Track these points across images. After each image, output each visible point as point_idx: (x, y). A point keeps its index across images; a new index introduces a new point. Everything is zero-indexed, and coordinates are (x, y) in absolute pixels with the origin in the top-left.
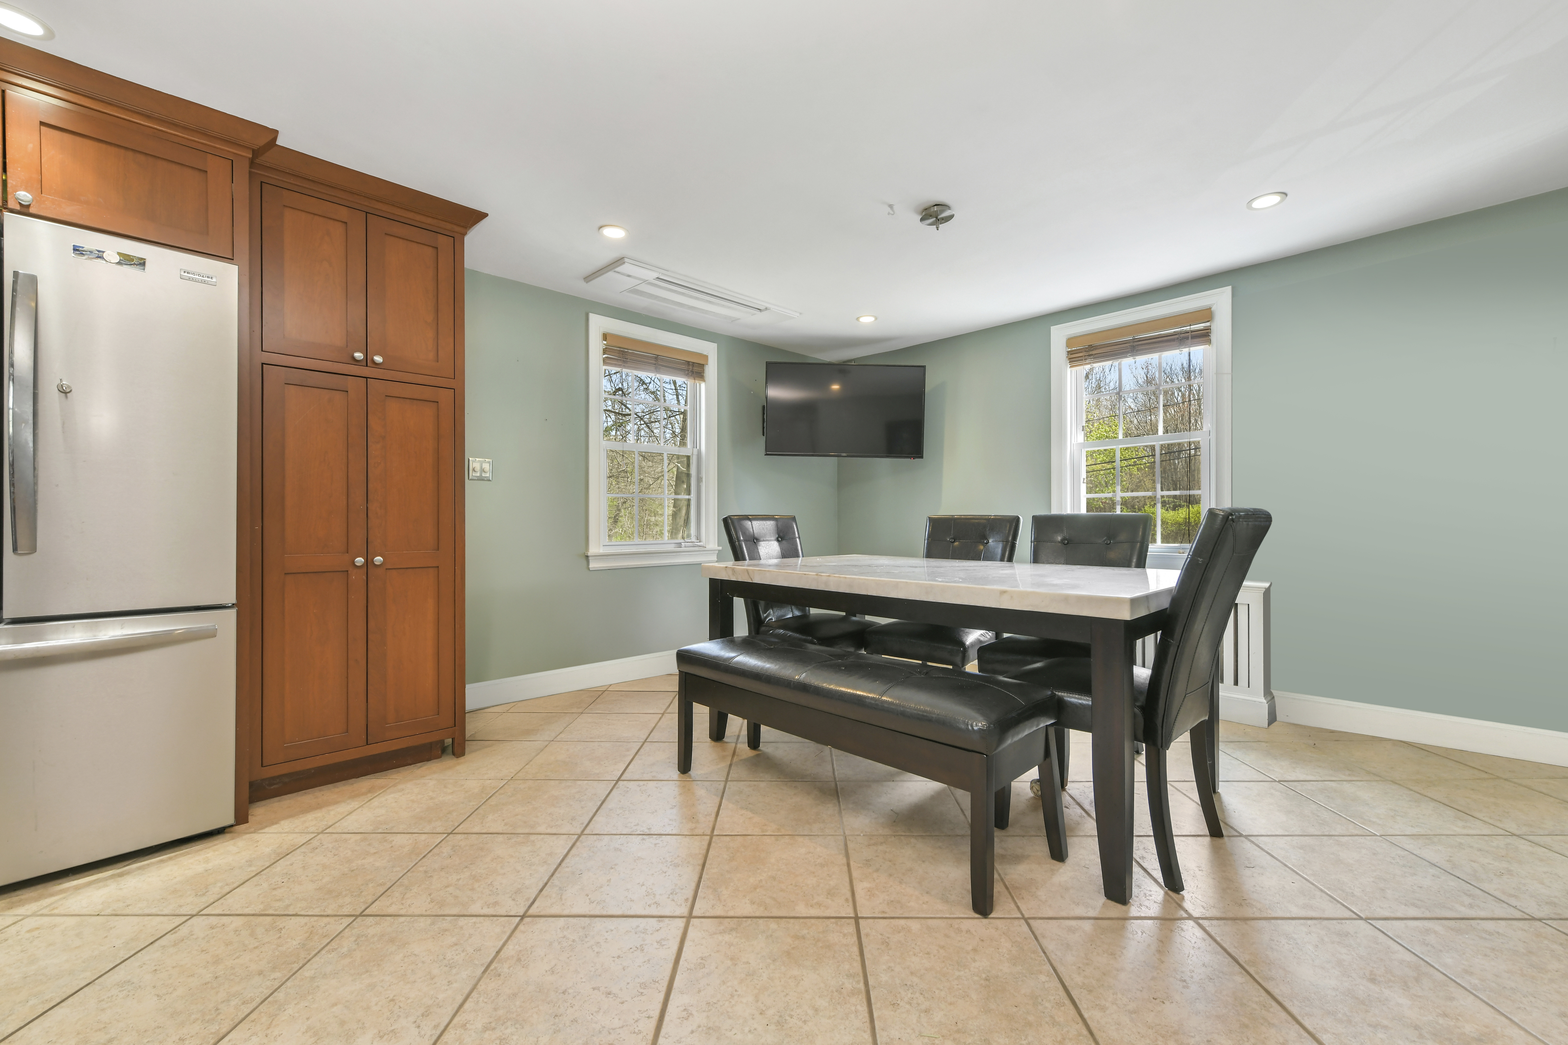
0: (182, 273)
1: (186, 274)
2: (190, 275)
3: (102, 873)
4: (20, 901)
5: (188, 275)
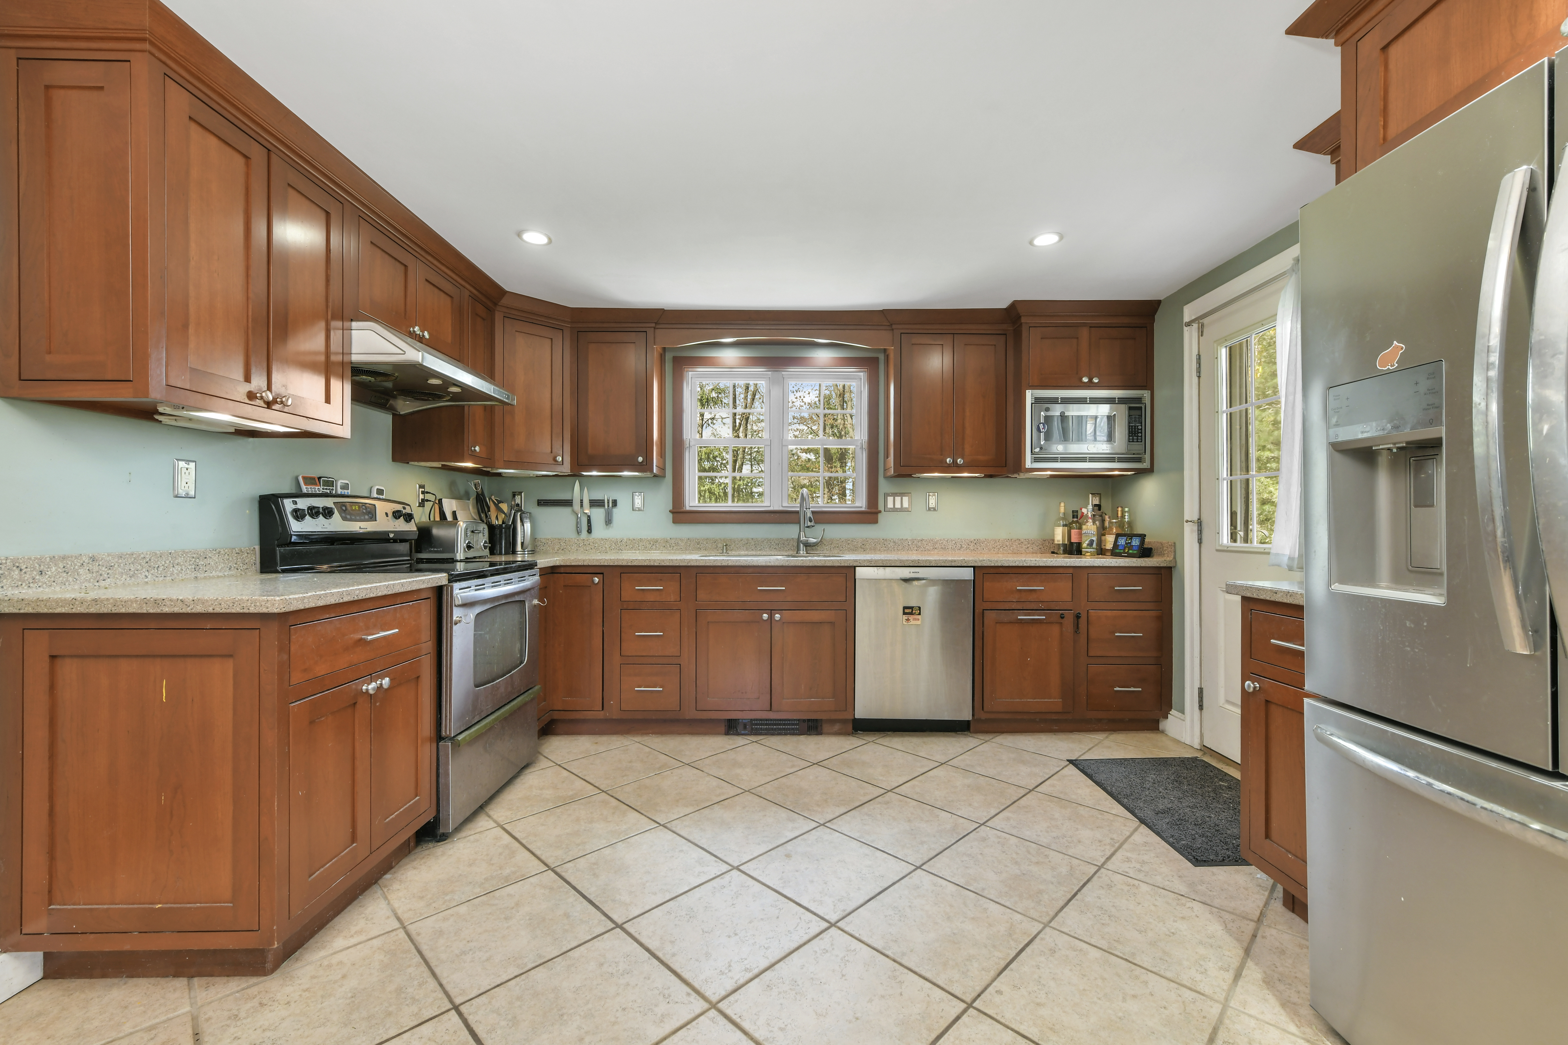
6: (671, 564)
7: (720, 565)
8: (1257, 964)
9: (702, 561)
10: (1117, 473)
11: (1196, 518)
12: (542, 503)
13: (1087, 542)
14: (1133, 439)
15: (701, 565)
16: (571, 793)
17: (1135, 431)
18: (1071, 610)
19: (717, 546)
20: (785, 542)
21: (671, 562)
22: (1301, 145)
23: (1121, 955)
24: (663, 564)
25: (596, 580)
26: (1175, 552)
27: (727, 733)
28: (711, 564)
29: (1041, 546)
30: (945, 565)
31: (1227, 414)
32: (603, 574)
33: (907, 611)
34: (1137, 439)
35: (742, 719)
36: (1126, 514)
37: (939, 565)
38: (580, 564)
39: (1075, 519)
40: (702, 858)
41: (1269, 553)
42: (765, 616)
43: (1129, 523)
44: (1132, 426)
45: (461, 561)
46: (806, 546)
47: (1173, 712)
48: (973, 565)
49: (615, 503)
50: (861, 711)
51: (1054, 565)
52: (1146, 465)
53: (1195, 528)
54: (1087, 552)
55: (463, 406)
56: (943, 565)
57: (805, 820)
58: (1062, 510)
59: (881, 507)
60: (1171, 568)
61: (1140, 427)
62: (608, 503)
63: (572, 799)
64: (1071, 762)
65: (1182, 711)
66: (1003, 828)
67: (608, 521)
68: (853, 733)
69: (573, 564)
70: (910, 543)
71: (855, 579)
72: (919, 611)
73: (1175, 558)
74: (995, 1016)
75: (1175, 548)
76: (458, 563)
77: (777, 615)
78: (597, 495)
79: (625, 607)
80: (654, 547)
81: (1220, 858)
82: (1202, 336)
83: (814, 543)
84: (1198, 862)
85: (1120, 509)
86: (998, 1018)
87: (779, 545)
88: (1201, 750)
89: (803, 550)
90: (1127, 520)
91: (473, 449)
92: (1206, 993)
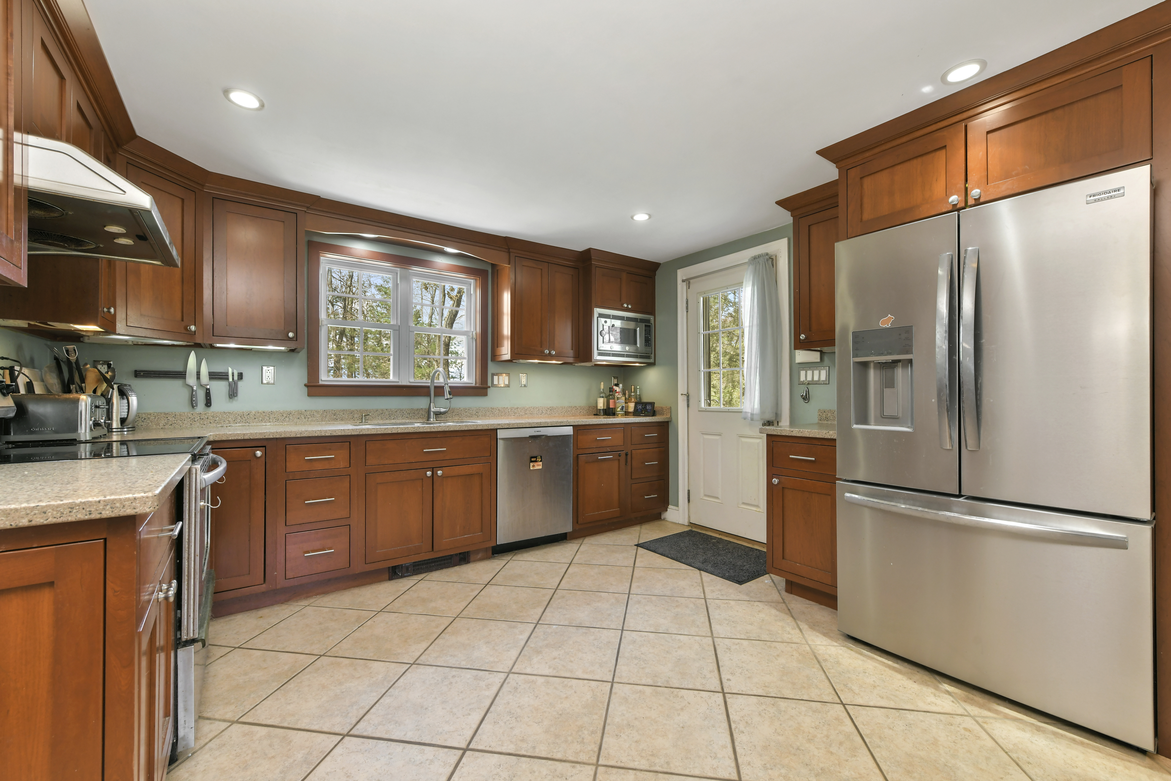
0: (1089, 199)
1: (1092, 198)
2: (1096, 197)
3: (1027, 716)
4: (972, 700)
5: (1094, 198)
6: (343, 434)
7: (391, 432)
8: (801, 622)
9: (373, 430)
10: (637, 365)
11: (686, 393)
12: (138, 374)
13: (620, 408)
14: (647, 345)
15: (372, 433)
16: (286, 667)
17: (647, 340)
18: (623, 451)
19: (353, 417)
20: (416, 412)
21: (343, 432)
22: (779, 203)
23: (754, 639)
24: (335, 434)
25: (259, 453)
26: (671, 412)
27: (391, 579)
28: (382, 432)
29: (587, 411)
30: (557, 425)
31: (703, 335)
32: (265, 447)
33: (533, 459)
34: (649, 345)
35: (405, 564)
36: (638, 390)
37: (553, 425)
38: (240, 438)
39: (610, 394)
40: (477, 676)
41: (741, 412)
42: (429, 473)
43: (639, 395)
44: (646, 337)
45: (86, 442)
46: (436, 414)
47: (670, 506)
48: (573, 424)
49: (241, 376)
50: (502, 539)
51: (616, 423)
52: (652, 361)
53: (685, 398)
54: (619, 414)
55: (97, 259)
56: (555, 425)
57: (522, 624)
58: (602, 387)
59: (489, 384)
60: (668, 422)
61: (650, 338)
62: (233, 376)
63: (295, 672)
64: (638, 545)
65: (677, 505)
66: (641, 593)
67: (233, 394)
68: (492, 557)
69: (230, 439)
70: (509, 411)
71: (497, 439)
72: (540, 459)
73: (671, 416)
74: (738, 692)
75: (672, 410)
76: (82, 444)
77: (439, 472)
78: (218, 368)
79: (291, 478)
80: (287, 419)
81: (746, 578)
82: (689, 288)
83: (444, 412)
84: (740, 582)
85: (633, 387)
86: (741, 692)
87: (413, 414)
88: (689, 525)
89: (434, 418)
90: (638, 394)
91: (105, 310)
92: (798, 642)
